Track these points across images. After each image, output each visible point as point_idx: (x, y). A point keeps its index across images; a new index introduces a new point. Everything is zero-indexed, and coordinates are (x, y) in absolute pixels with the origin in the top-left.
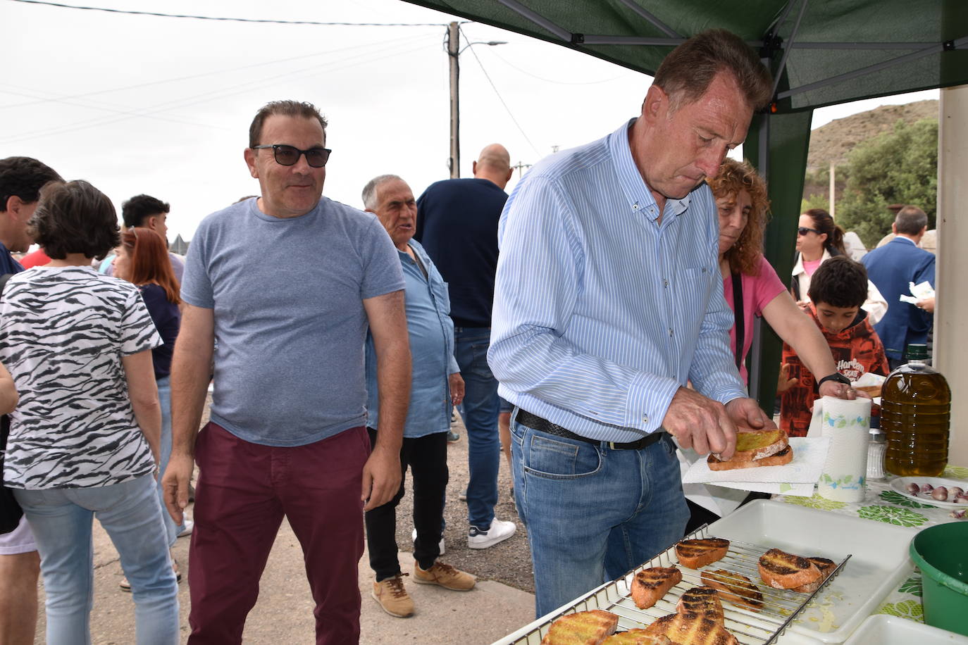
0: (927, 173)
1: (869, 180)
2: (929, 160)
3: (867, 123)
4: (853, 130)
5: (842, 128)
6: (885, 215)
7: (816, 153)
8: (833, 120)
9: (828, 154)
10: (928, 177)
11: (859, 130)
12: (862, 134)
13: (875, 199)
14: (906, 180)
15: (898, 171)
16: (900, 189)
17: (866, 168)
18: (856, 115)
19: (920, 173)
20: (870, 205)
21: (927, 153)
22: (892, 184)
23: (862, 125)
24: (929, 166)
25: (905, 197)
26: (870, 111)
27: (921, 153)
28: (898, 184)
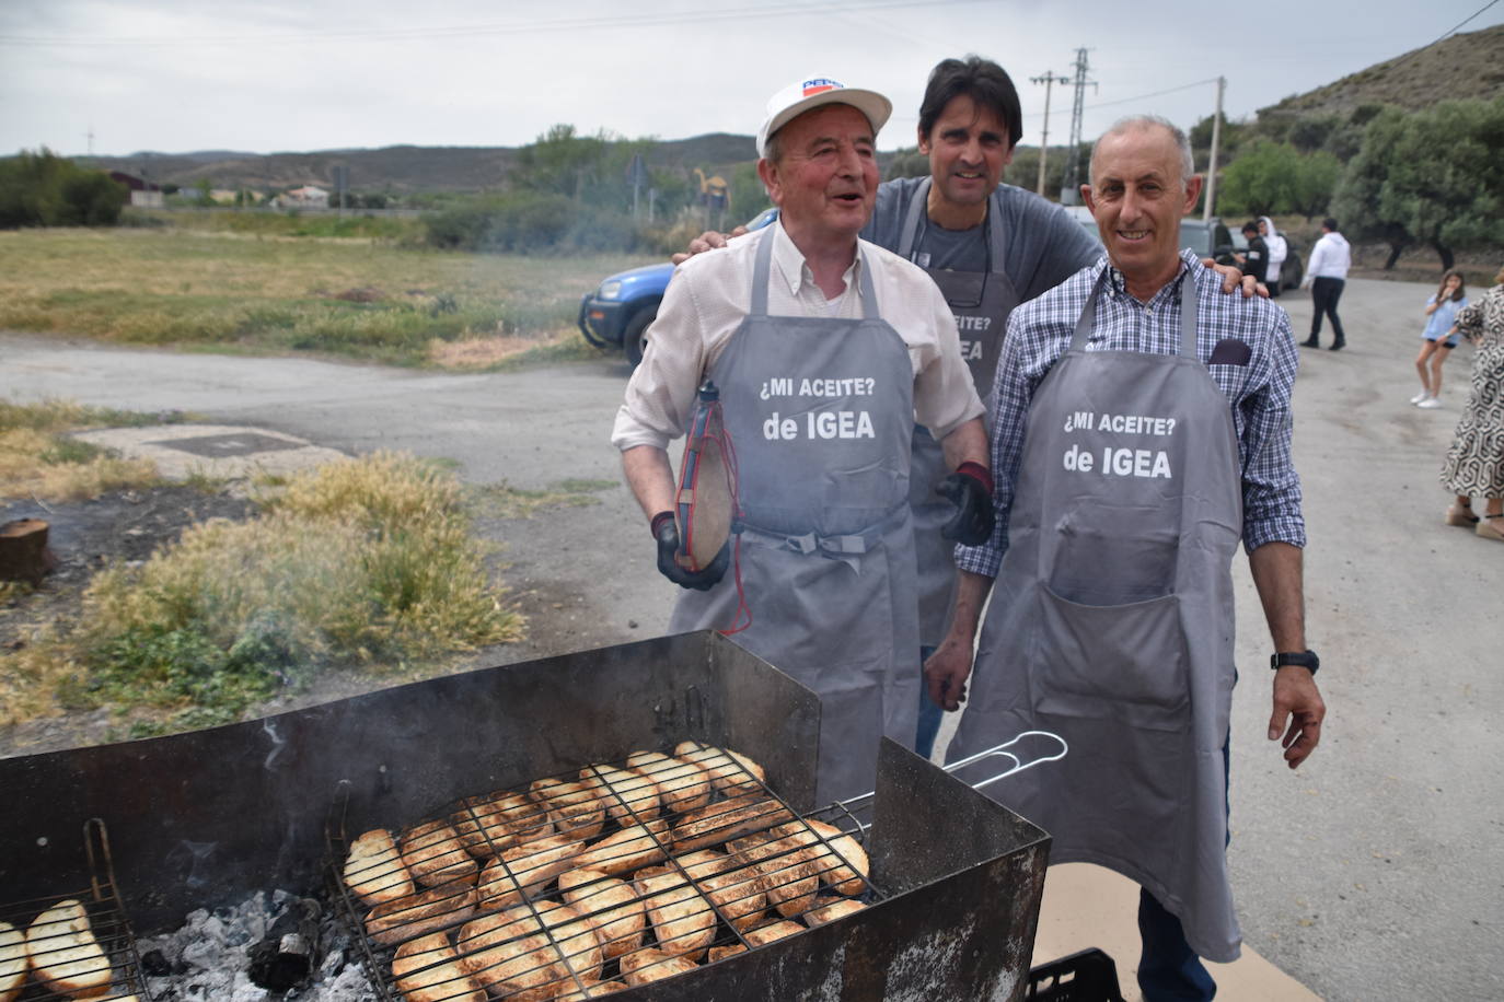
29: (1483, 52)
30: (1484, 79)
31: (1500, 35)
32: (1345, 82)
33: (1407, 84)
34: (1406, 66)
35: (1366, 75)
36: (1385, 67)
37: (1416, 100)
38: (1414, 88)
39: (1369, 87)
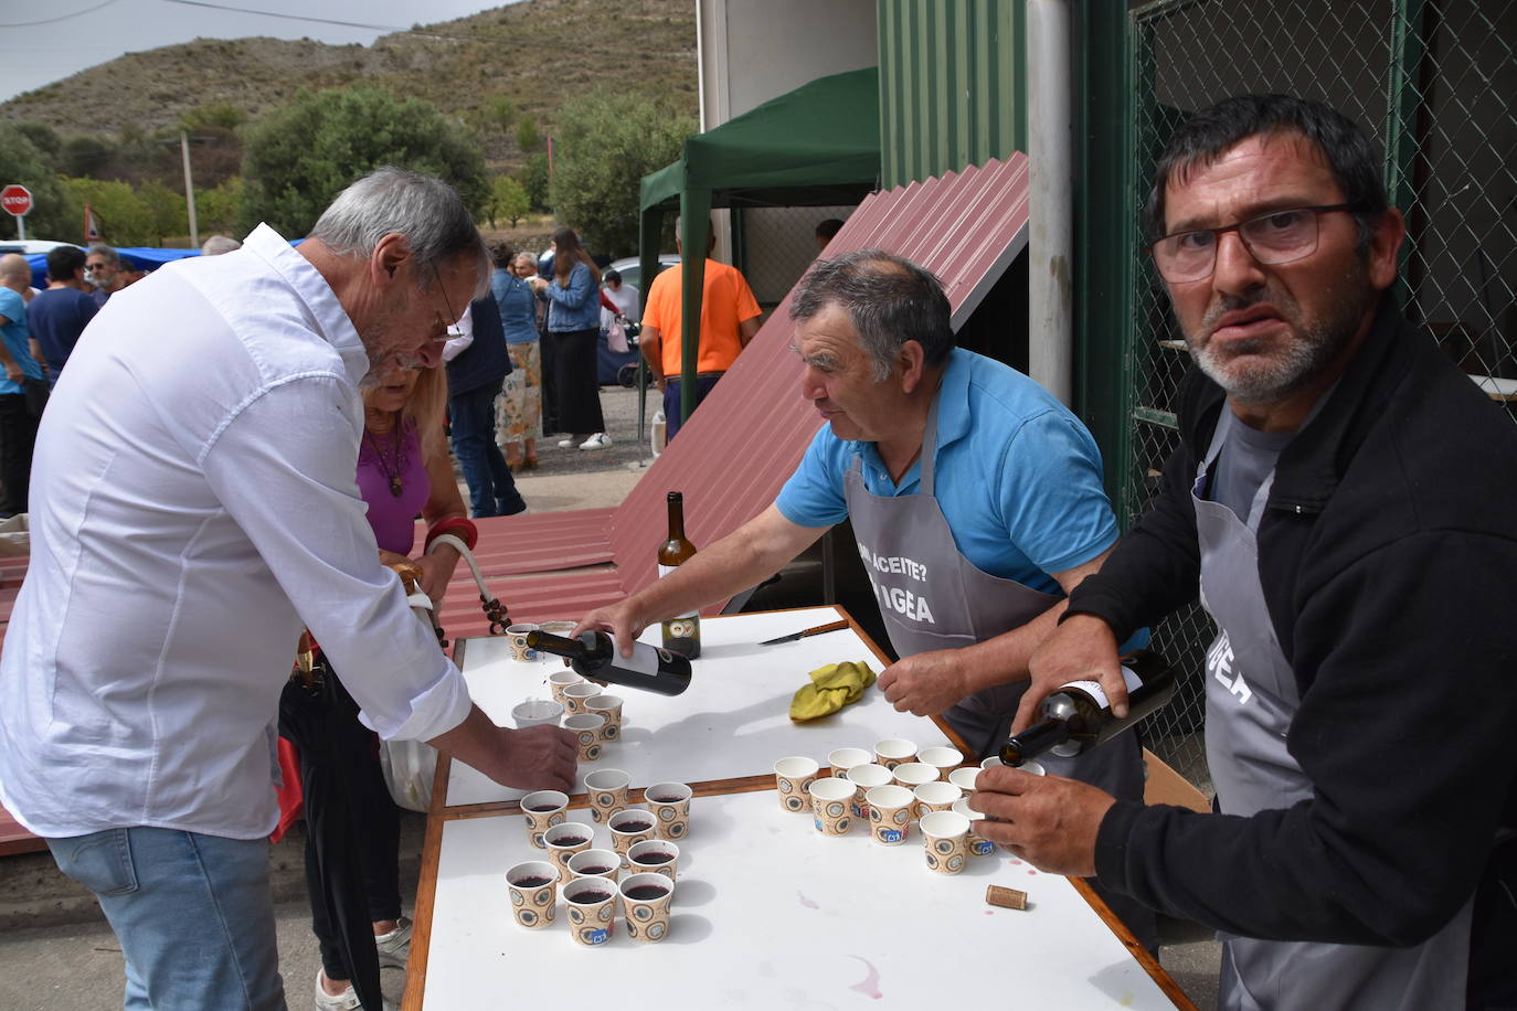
0: (348, 161)
1: (271, 167)
2: (349, 145)
3: (184, 66)
4: (164, 75)
5: (144, 69)
6: (301, 215)
7: (110, 108)
8: (127, 54)
9: (130, 111)
10: (351, 167)
11: (172, 74)
12: (178, 81)
13: (285, 193)
14: (324, 169)
15: (309, 157)
16: (316, 181)
17: (269, 150)
18: (163, 49)
19: (341, 160)
20: (279, 201)
21: (347, 135)
22: (304, 173)
23: (176, 67)
24: (350, 153)
25: (324, 191)
26: (184, 46)
27: (339, 135)
28: (313, 174)
29: (150, 72)
30: (152, 98)
31: (163, 56)
32: (17, 101)
33: (80, 103)
34: (78, 85)
35: (38, 93)
36: (57, 86)
37: (88, 120)
38: (86, 107)
39: (41, 107)
